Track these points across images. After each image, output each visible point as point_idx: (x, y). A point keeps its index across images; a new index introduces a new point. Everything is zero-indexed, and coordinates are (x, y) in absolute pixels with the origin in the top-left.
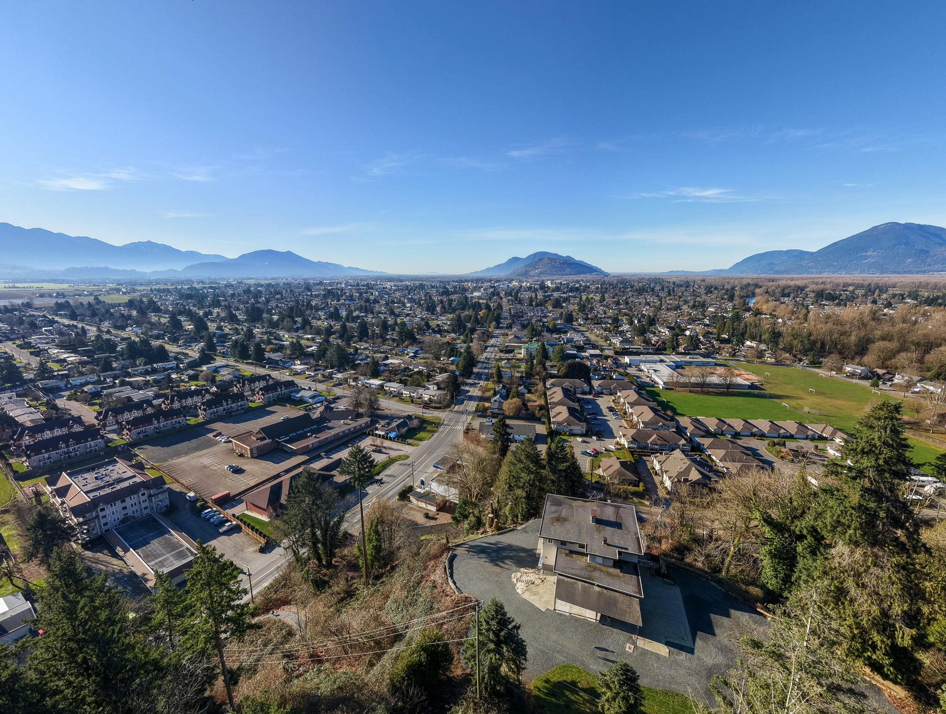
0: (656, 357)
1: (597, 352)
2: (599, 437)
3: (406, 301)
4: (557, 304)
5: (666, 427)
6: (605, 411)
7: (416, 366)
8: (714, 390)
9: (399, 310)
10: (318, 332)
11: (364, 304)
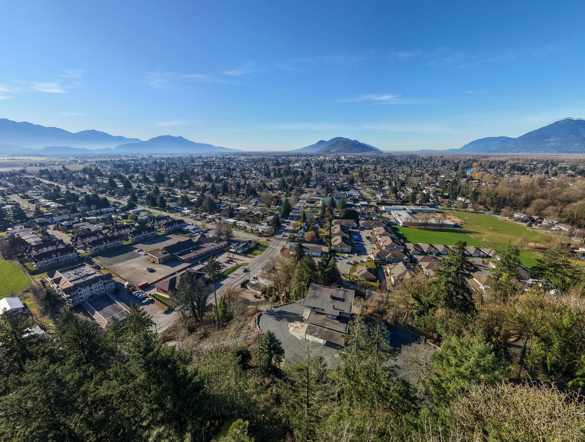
0: (401, 207)
1: (365, 203)
2: (358, 254)
3: (253, 169)
4: (346, 172)
5: (398, 249)
6: (364, 239)
7: (256, 211)
8: (432, 228)
9: (248, 175)
10: (198, 190)
11: (227, 171)
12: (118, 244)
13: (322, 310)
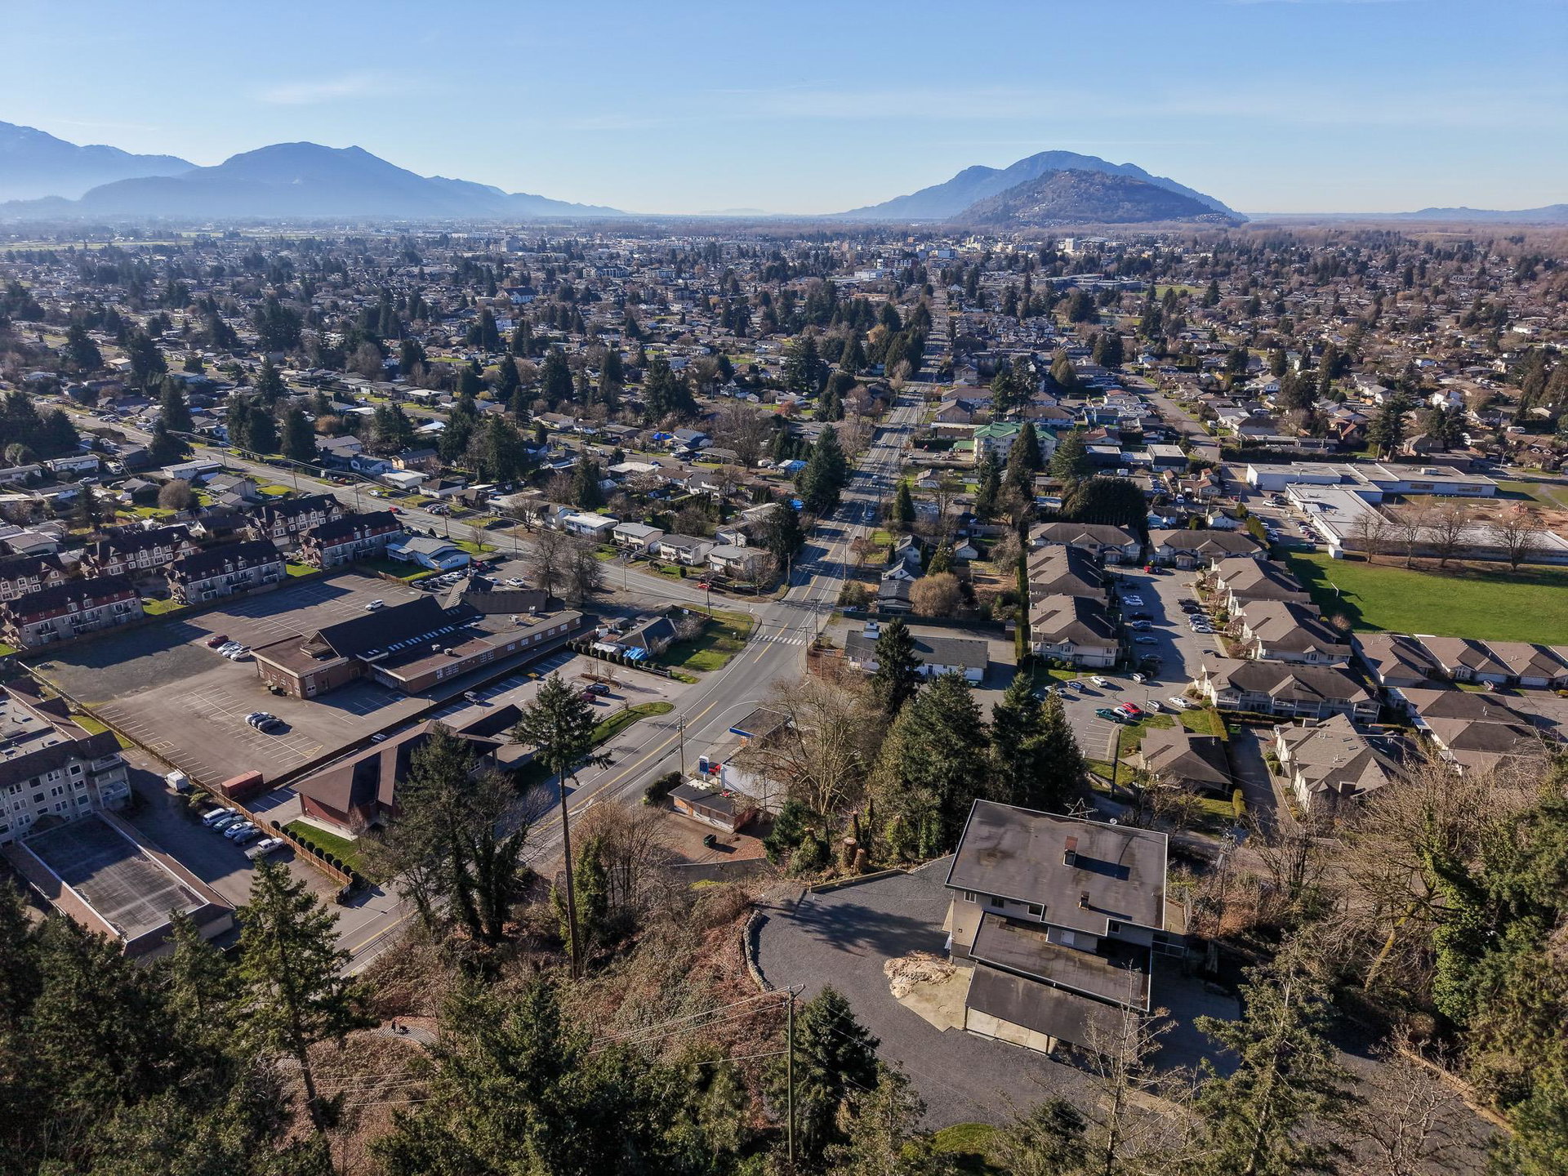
0: (1333, 470)
1: (1175, 451)
2: (1148, 676)
3: (670, 295)
4: (1084, 311)
5: (1324, 659)
6: (1172, 611)
7: (695, 480)
8: (1477, 565)
9: (651, 322)
10: (445, 383)
11: (559, 304)
12: (127, 610)
13: (1035, 910)
